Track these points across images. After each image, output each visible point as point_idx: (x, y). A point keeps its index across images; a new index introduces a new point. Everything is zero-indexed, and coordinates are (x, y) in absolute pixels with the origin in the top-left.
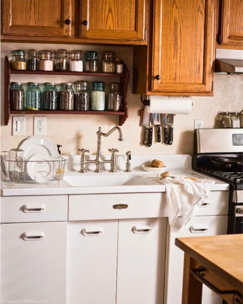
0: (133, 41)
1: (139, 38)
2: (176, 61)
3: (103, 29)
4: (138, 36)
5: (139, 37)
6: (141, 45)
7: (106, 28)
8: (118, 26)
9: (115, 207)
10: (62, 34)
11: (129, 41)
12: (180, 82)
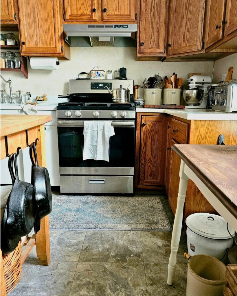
2: (36, 33)
5: (11, 18)
11: (6, 21)
12: (41, 46)
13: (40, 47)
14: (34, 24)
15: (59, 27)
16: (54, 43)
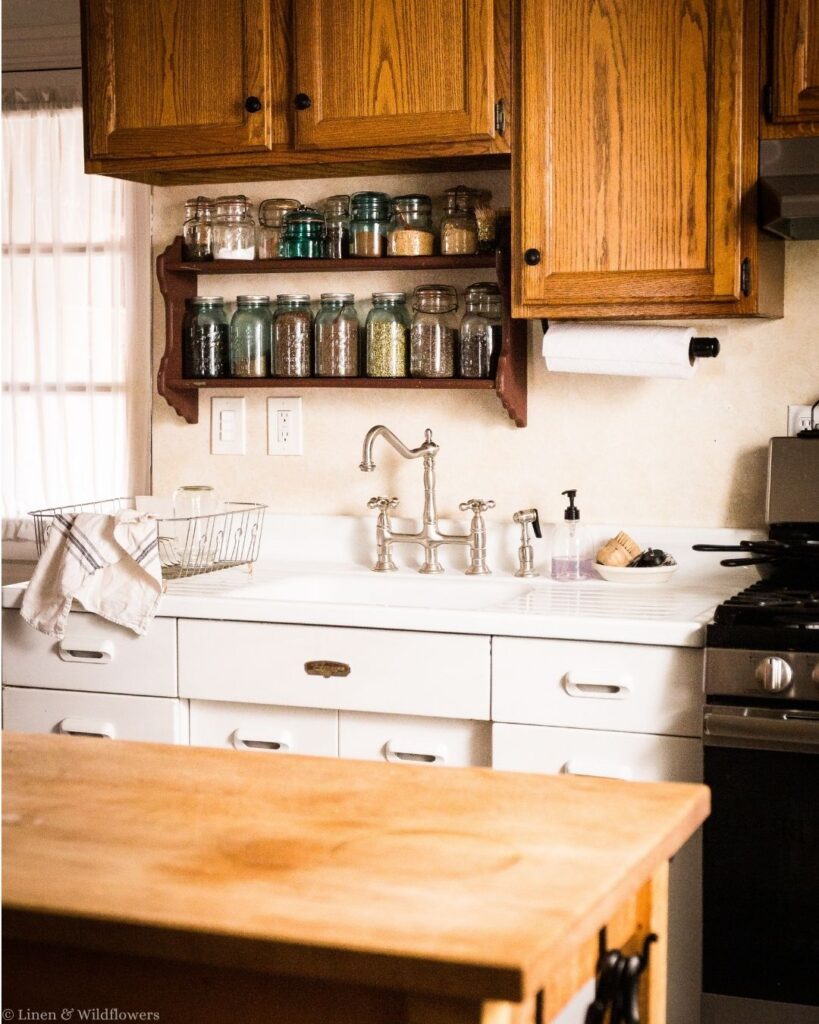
0: (464, 144)
1: (473, 132)
2: (605, 196)
3: (366, 114)
4: (469, 125)
5: (476, 128)
6: (490, 155)
7: (374, 111)
8: (411, 101)
9: (311, 667)
10: (244, 143)
11: (451, 144)
12: (623, 268)
13: (619, 273)
14: (598, 152)
15: (738, 160)
16: (702, 246)
